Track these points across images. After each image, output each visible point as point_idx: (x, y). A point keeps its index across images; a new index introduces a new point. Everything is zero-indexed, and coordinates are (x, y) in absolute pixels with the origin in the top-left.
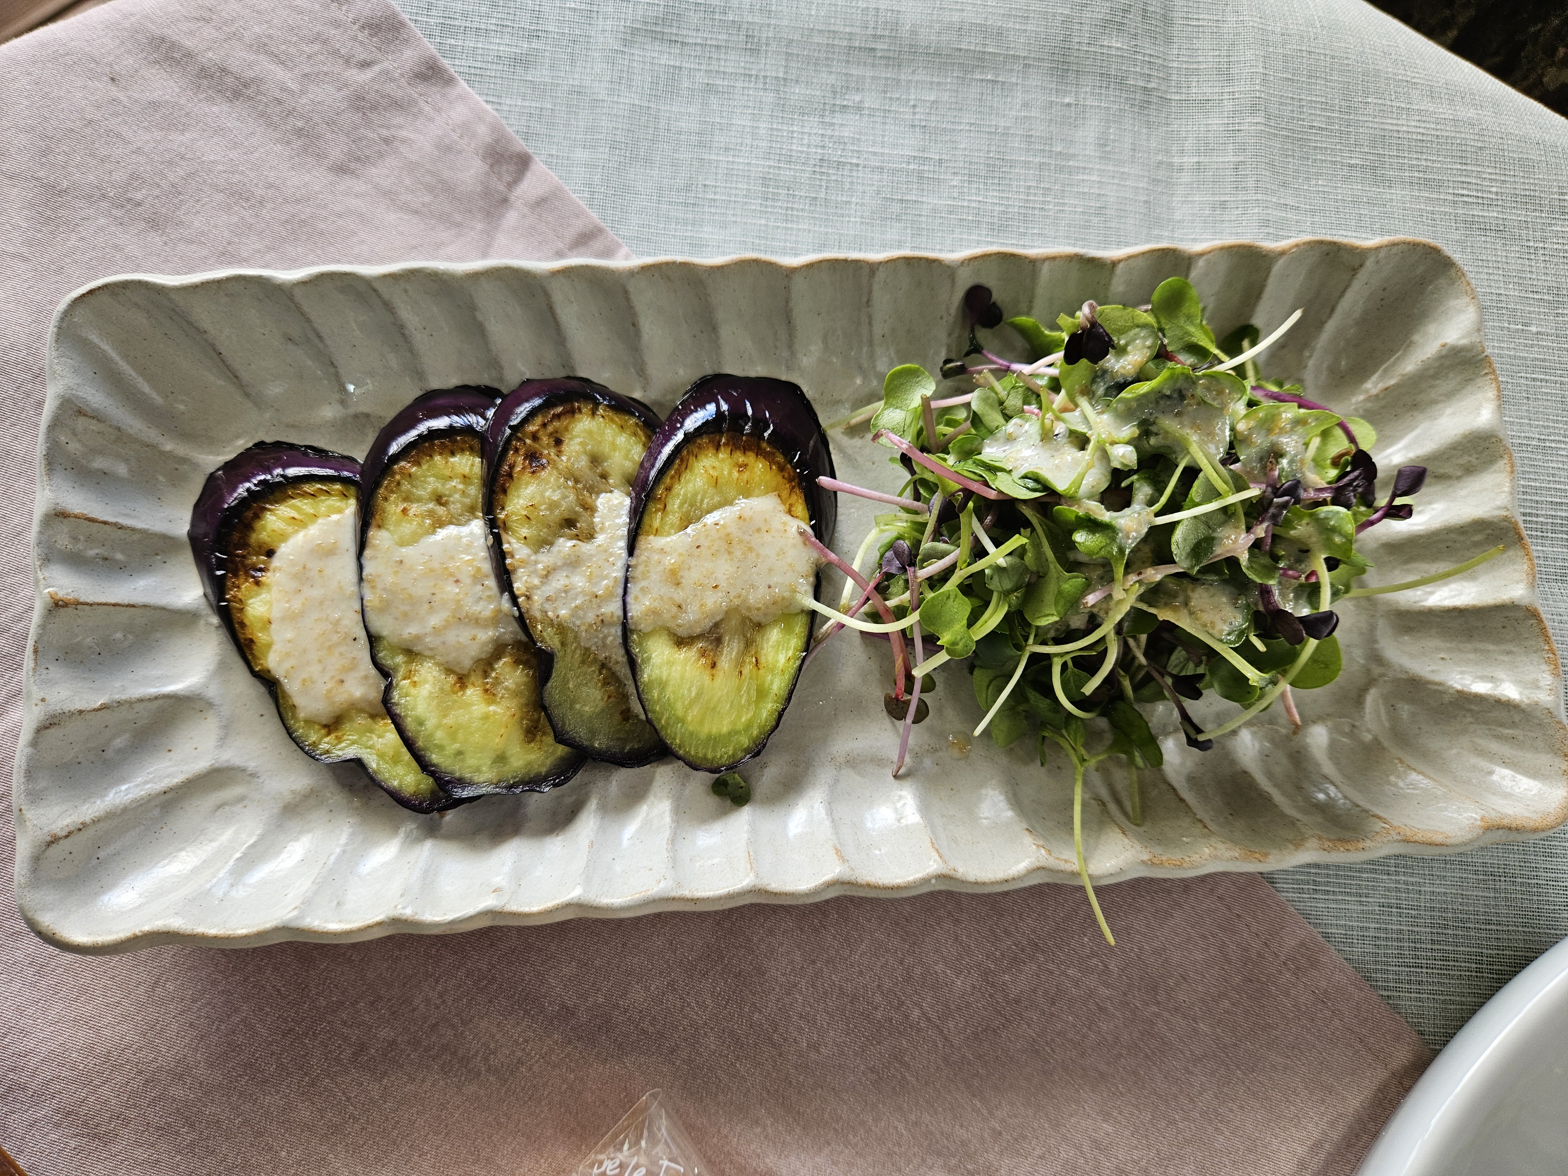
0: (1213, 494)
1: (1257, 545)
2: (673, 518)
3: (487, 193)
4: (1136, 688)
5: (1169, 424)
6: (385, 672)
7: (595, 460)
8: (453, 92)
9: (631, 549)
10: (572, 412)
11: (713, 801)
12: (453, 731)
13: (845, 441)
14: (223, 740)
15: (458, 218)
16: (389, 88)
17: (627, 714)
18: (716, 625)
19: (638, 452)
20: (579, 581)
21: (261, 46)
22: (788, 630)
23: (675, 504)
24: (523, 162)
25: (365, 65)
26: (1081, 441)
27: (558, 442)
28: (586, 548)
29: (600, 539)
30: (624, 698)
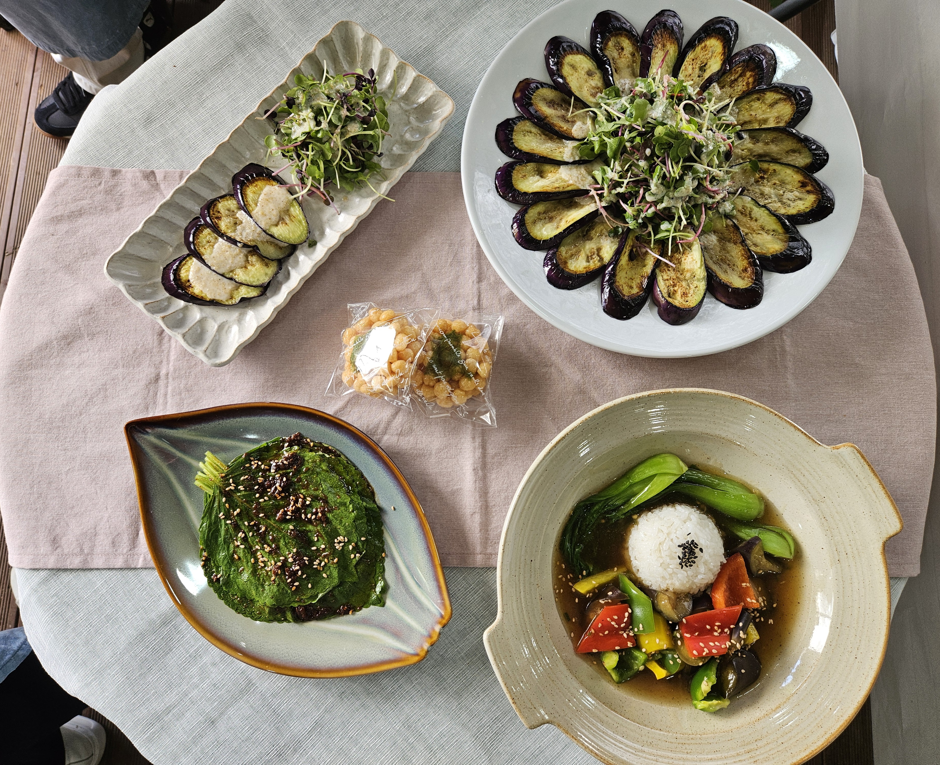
0: (331, 108)
3: (152, 186)
4: (362, 156)
5: (314, 103)
6: (231, 279)
7: (229, 210)
8: (123, 173)
9: (252, 217)
10: (215, 205)
11: (311, 249)
12: (253, 276)
13: (269, 164)
14: (215, 321)
15: (152, 196)
16: (110, 184)
17: (281, 248)
18: (280, 217)
19: (235, 202)
20: (248, 231)
21: (75, 200)
22: (293, 206)
23: (251, 203)
24: (153, 172)
25: (100, 184)
26: (304, 120)
27: (219, 212)
28: (243, 225)
29: (244, 221)
30: (277, 245)
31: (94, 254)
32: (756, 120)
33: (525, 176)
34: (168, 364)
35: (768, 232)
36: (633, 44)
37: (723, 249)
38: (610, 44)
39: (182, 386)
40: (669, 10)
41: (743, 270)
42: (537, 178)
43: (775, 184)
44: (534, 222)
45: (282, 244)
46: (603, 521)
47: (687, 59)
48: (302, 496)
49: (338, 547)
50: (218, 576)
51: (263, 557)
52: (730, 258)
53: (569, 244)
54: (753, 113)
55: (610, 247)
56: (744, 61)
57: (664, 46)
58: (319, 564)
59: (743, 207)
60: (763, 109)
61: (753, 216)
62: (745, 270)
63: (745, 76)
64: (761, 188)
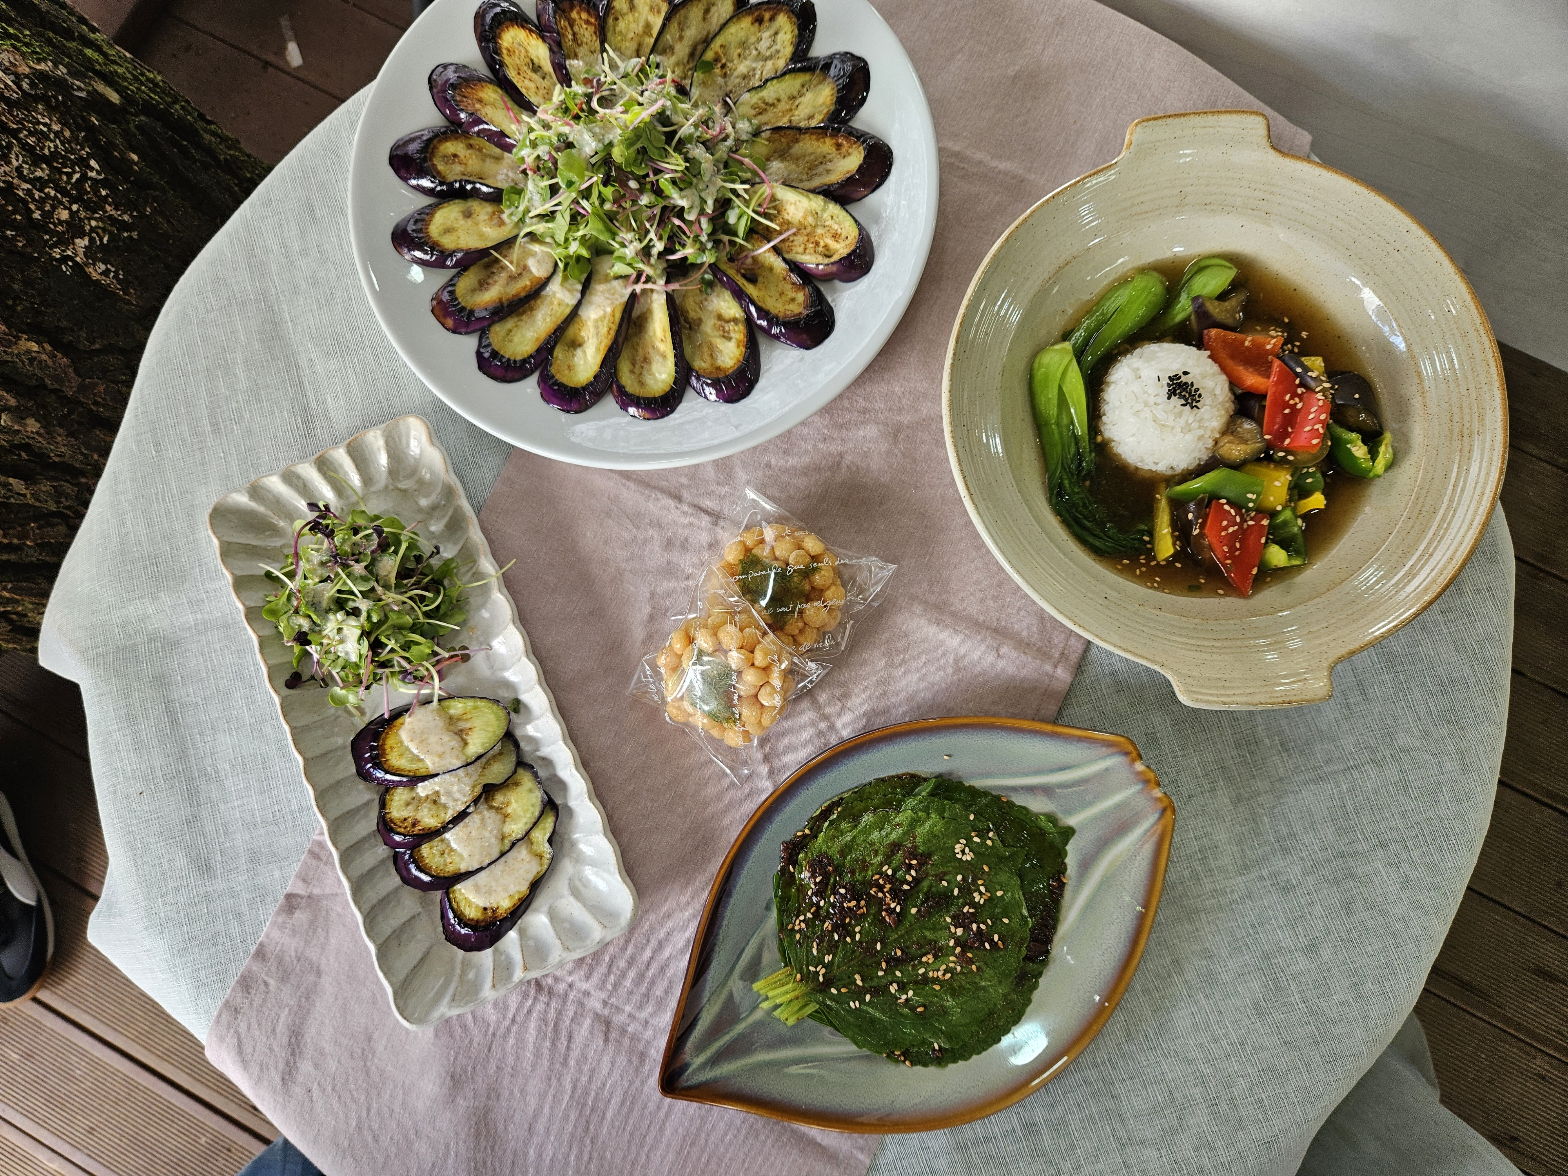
0: (345, 583)
1: (357, 561)
2: (420, 765)
3: (308, 905)
4: (427, 576)
5: (324, 604)
6: (513, 844)
7: (408, 804)
8: (266, 941)
9: (437, 775)
10: (391, 820)
11: (522, 710)
12: (525, 811)
13: (368, 715)
14: (561, 897)
15: (324, 913)
16: (273, 969)
17: (501, 753)
18: (455, 733)
19: (400, 790)
20: (455, 788)
21: (272, 1034)
22: (449, 707)
23: (414, 767)
24: (289, 897)
25: (266, 984)
26: (340, 630)
27: (405, 819)
28: (442, 792)
29: (437, 788)
30: (494, 757)
31: (370, 1039)
32: (641, 36)
33: (569, 367)
34: (590, 995)
35: (801, 95)
36: (456, 139)
37: (797, 159)
38: (441, 167)
39: (632, 988)
40: (433, 71)
41: (837, 149)
42: (579, 352)
43: (739, 55)
44: (642, 384)
45: (497, 748)
46: (1088, 483)
47: (515, 81)
48: (877, 877)
49: (968, 857)
50: (937, 1047)
51: (938, 970)
52: (812, 157)
53: (693, 353)
54: (631, 35)
55: (725, 301)
56: (555, 12)
57: (480, 101)
58: (981, 894)
59: (753, 107)
60: (631, 19)
61: (770, 101)
62: (839, 146)
63: (574, 20)
64: (736, 74)
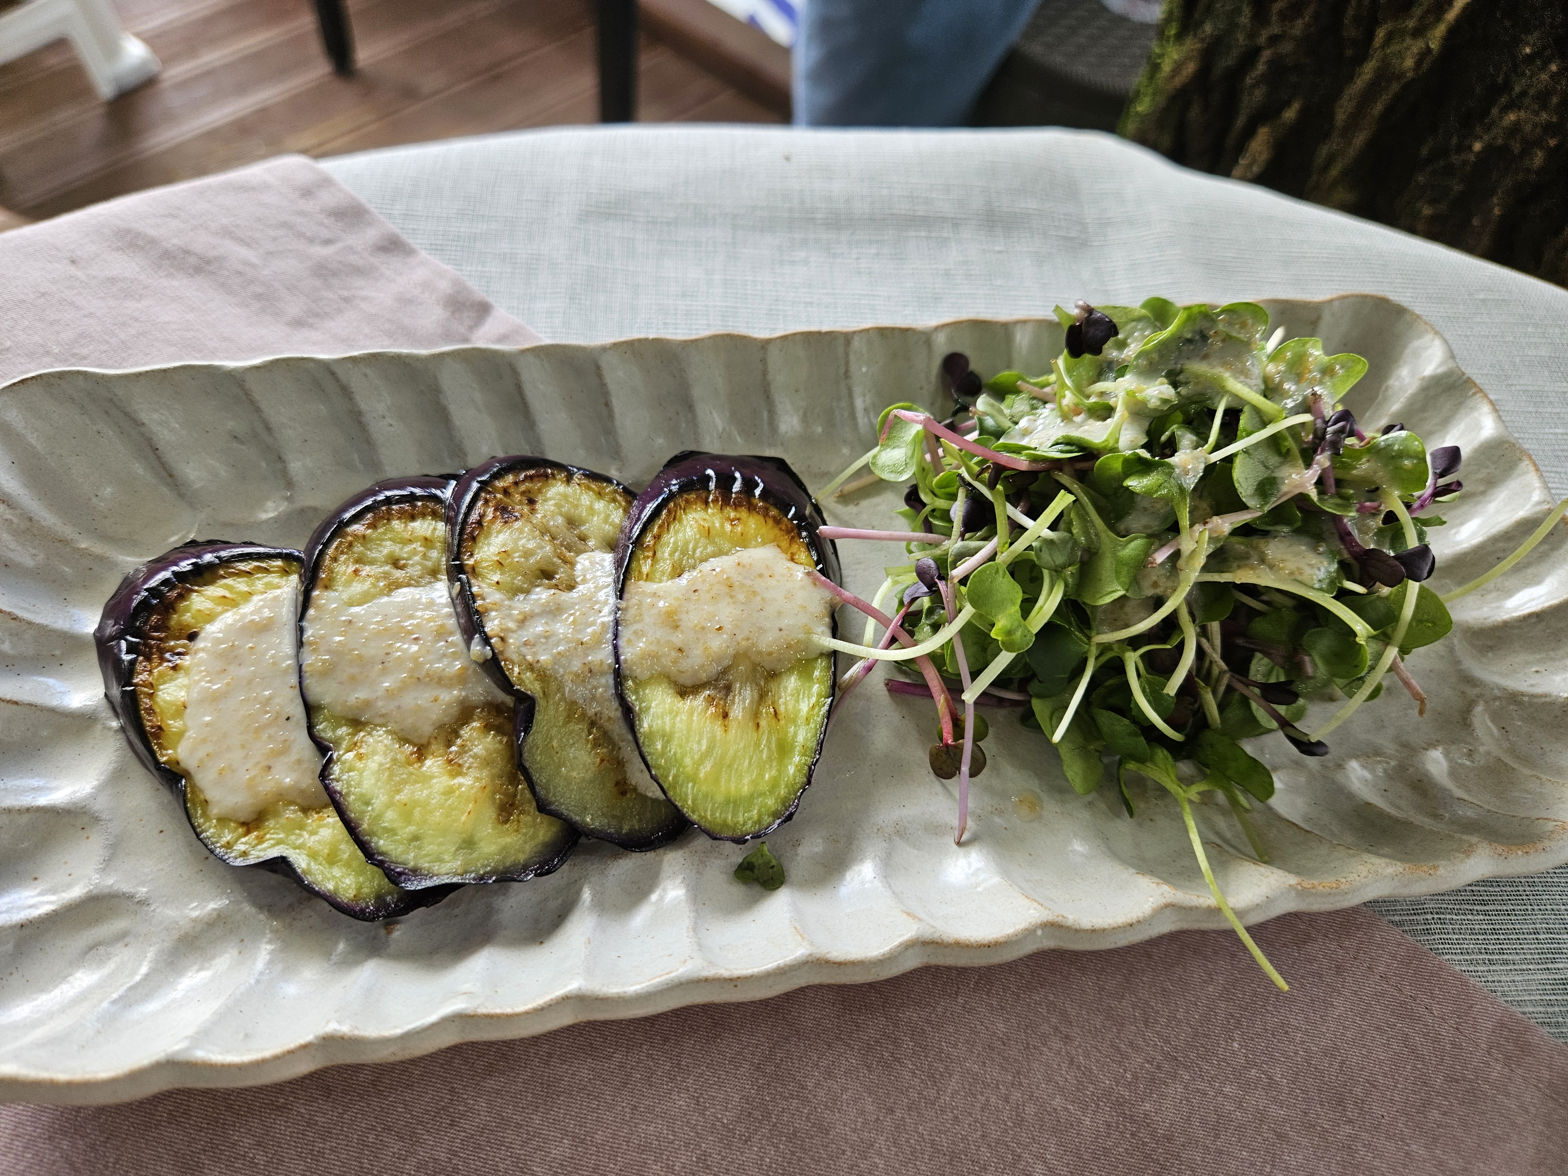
0: (1265, 419)
1: (1323, 479)
2: (665, 565)
5: (1200, 368)
6: (322, 748)
7: (572, 522)
8: (413, 260)
9: (621, 593)
10: (545, 477)
11: (738, 891)
12: (407, 811)
14: (107, 864)
16: (353, 259)
17: (623, 788)
18: (725, 672)
20: (561, 629)
22: (807, 675)
23: (665, 552)
24: (486, 307)
25: (329, 242)
27: (531, 502)
28: (565, 596)
29: (583, 590)
30: (619, 764)
45: (638, 777)
